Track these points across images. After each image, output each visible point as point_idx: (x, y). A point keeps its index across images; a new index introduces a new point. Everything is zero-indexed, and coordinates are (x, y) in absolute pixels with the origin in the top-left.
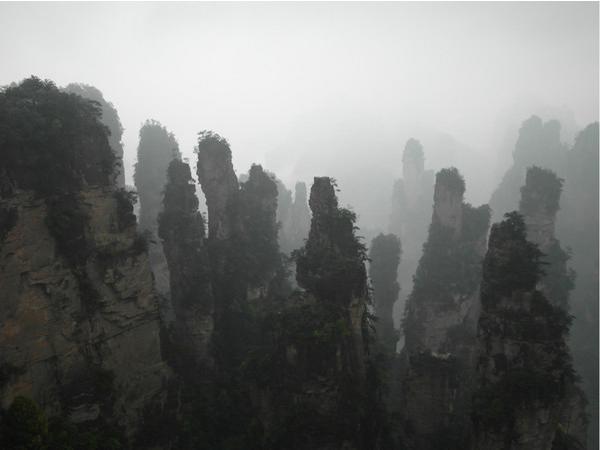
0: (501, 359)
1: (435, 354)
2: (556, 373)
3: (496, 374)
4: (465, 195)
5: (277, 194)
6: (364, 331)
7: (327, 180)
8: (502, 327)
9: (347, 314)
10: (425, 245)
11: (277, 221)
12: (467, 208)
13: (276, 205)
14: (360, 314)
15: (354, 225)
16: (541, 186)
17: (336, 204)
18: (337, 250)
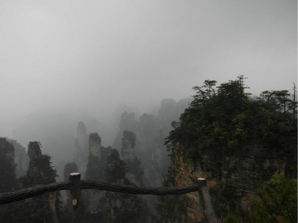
0: (116, 208)
1: (92, 212)
2: (136, 209)
3: (114, 215)
4: (101, 143)
5: (14, 150)
6: (57, 209)
7: (36, 143)
8: (114, 195)
9: (48, 203)
10: (87, 165)
11: (15, 163)
12: (102, 148)
13: (13, 156)
14: (54, 202)
15: (50, 161)
16: (129, 137)
17: (41, 153)
18: (42, 174)
